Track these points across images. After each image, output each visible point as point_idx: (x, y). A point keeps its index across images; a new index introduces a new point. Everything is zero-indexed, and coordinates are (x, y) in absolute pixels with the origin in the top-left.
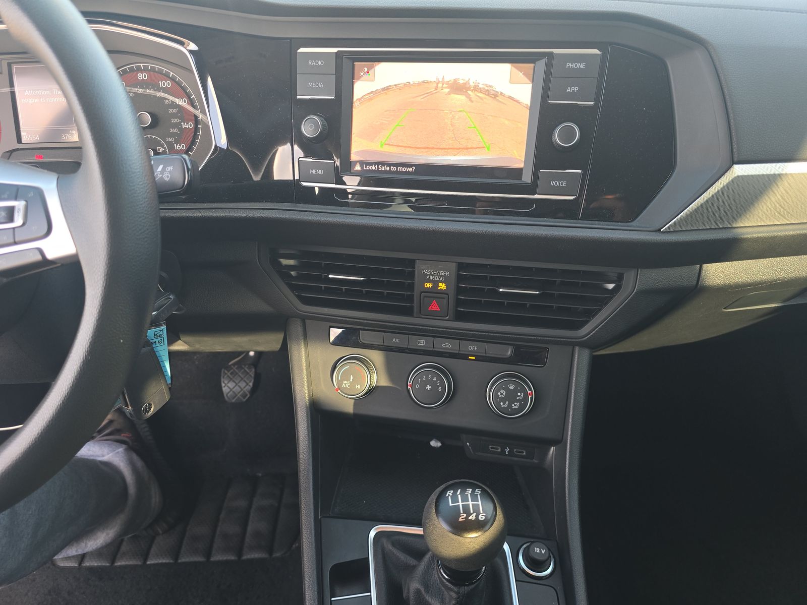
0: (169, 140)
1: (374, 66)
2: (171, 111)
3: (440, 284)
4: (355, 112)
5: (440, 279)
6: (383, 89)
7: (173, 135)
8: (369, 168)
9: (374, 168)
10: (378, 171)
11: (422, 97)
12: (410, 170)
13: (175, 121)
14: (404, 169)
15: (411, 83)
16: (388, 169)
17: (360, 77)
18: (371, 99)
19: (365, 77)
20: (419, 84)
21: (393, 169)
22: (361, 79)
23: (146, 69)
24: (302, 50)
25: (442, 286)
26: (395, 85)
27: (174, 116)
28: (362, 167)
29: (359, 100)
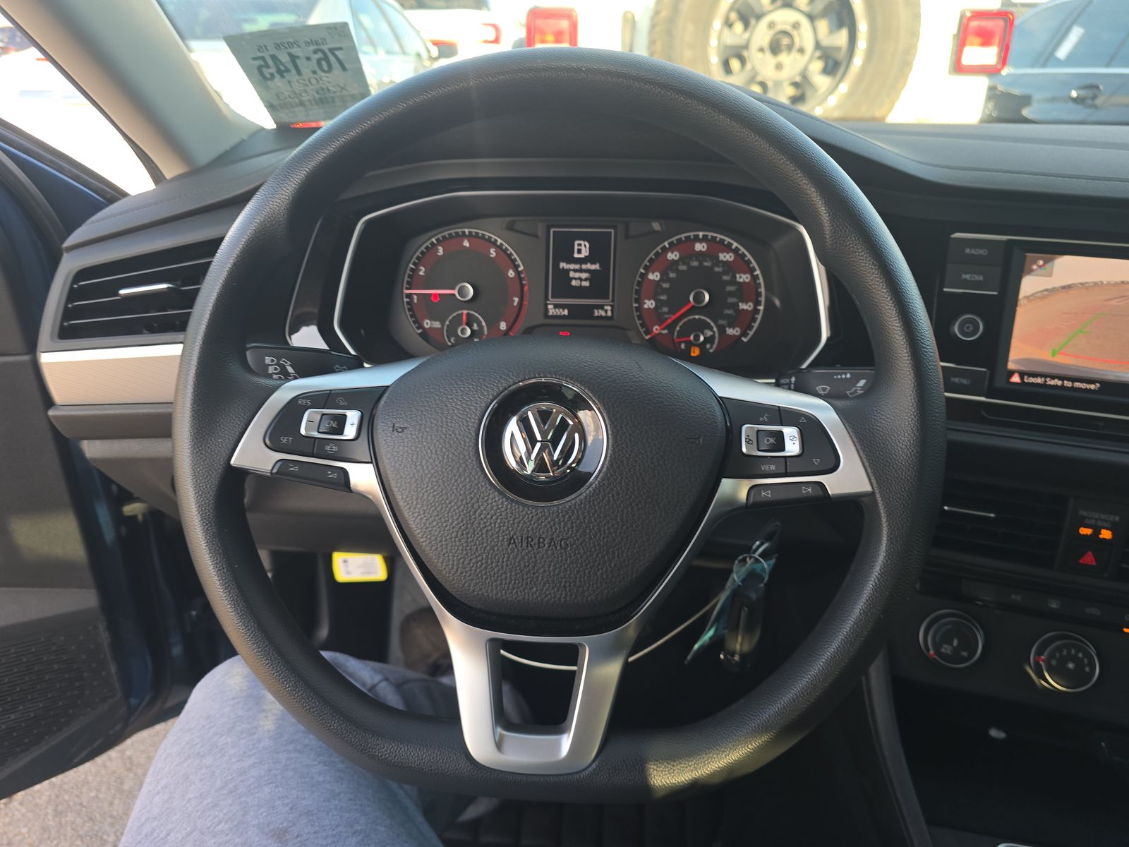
0: (721, 322)
1: (1052, 260)
2: (729, 288)
3: (1103, 531)
4: (1019, 311)
5: (1104, 524)
6: (1064, 288)
7: (728, 316)
8: (1032, 380)
9: (1039, 380)
10: (1044, 385)
11: (1119, 300)
12: (1092, 387)
13: (732, 300)
14: (1083, 386)
15: (1105, 282)
16: (1059, 383)
17: (1030, 271)
18: (1044, 297)
19: (1040, 271)
20: (1116, 284)
21: (1068, 384)
22: (1033, 273)
23: (705, 239)
24: (957, 235)
25: (1106, 534)
26: (1081, 284)
27: (732, 294)
28: (1022, 378)
29: (1027, 297)
